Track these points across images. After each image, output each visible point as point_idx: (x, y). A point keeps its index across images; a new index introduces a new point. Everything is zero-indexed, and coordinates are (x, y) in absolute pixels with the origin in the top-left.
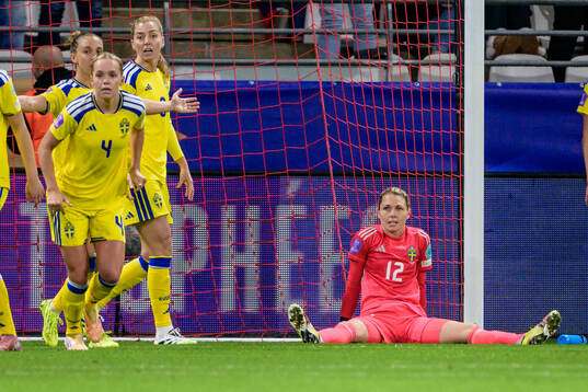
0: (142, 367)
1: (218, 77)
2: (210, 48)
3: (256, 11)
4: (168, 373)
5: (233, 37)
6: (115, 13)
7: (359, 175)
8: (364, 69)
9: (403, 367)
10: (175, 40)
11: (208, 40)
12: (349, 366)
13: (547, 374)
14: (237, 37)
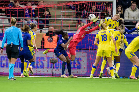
0: (57, 82)
1: (70, 33)
2: (69, 28)
3: (77, 22)
4: (61, 83)
5: (73, 26)
6: (53, 22)
7: (94, 49)
8: (95, 32)
9: (101, 82)
10: (63, 26)
11: (69, 26)
12: (92, 82)
13: (126, 83)
14: (74, 26)
